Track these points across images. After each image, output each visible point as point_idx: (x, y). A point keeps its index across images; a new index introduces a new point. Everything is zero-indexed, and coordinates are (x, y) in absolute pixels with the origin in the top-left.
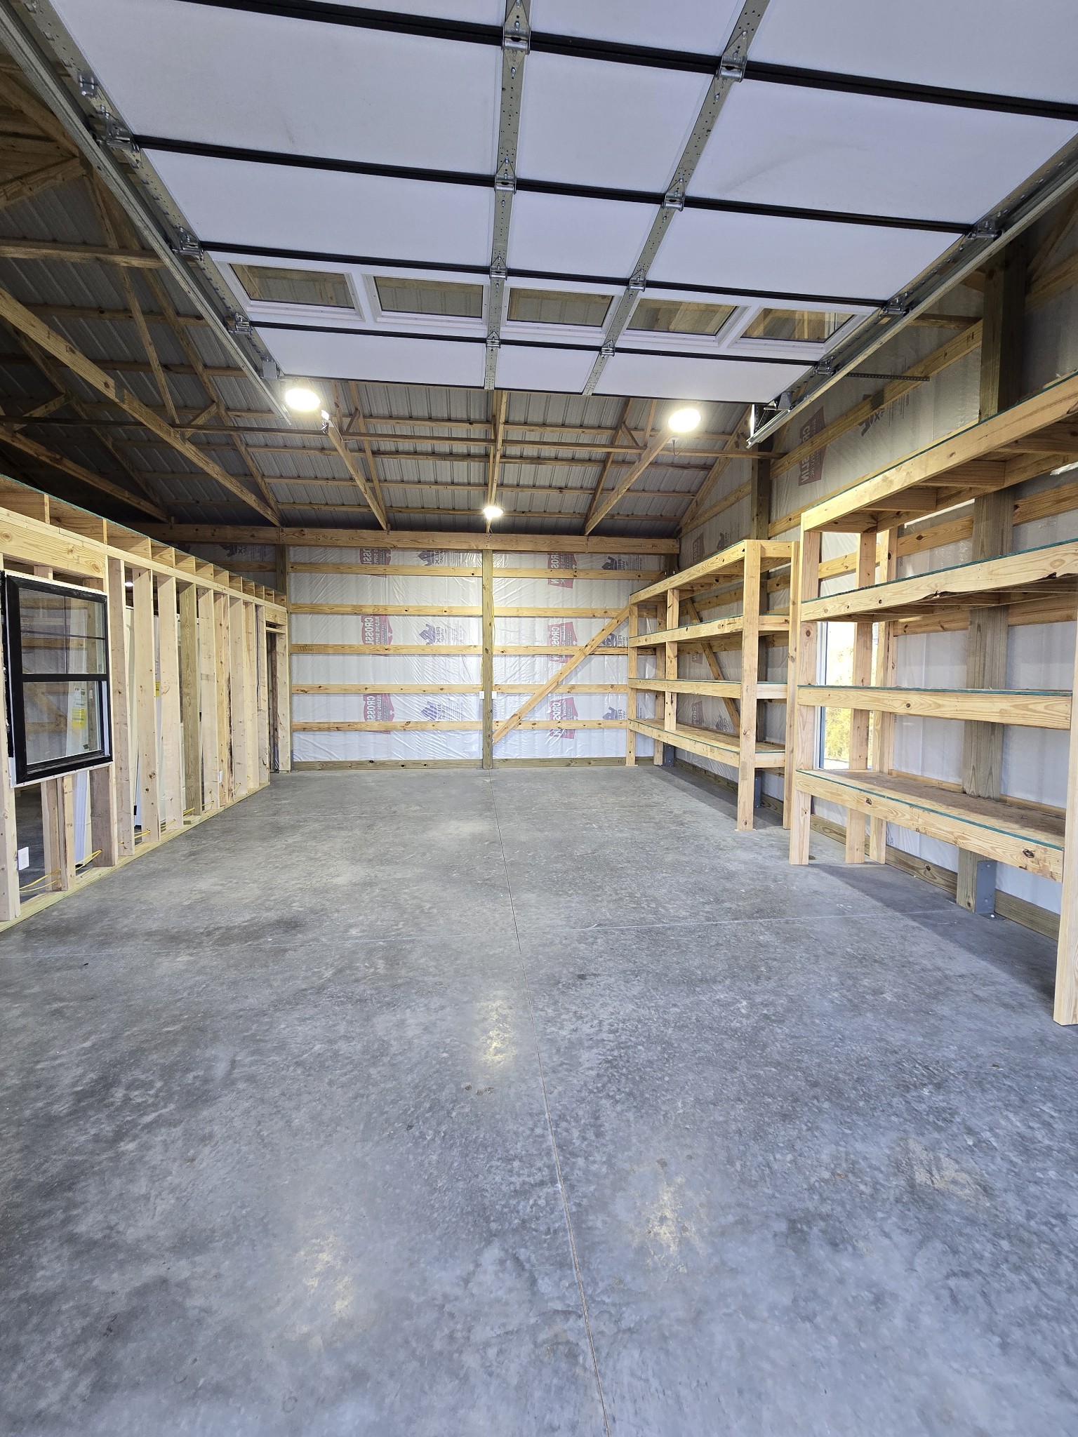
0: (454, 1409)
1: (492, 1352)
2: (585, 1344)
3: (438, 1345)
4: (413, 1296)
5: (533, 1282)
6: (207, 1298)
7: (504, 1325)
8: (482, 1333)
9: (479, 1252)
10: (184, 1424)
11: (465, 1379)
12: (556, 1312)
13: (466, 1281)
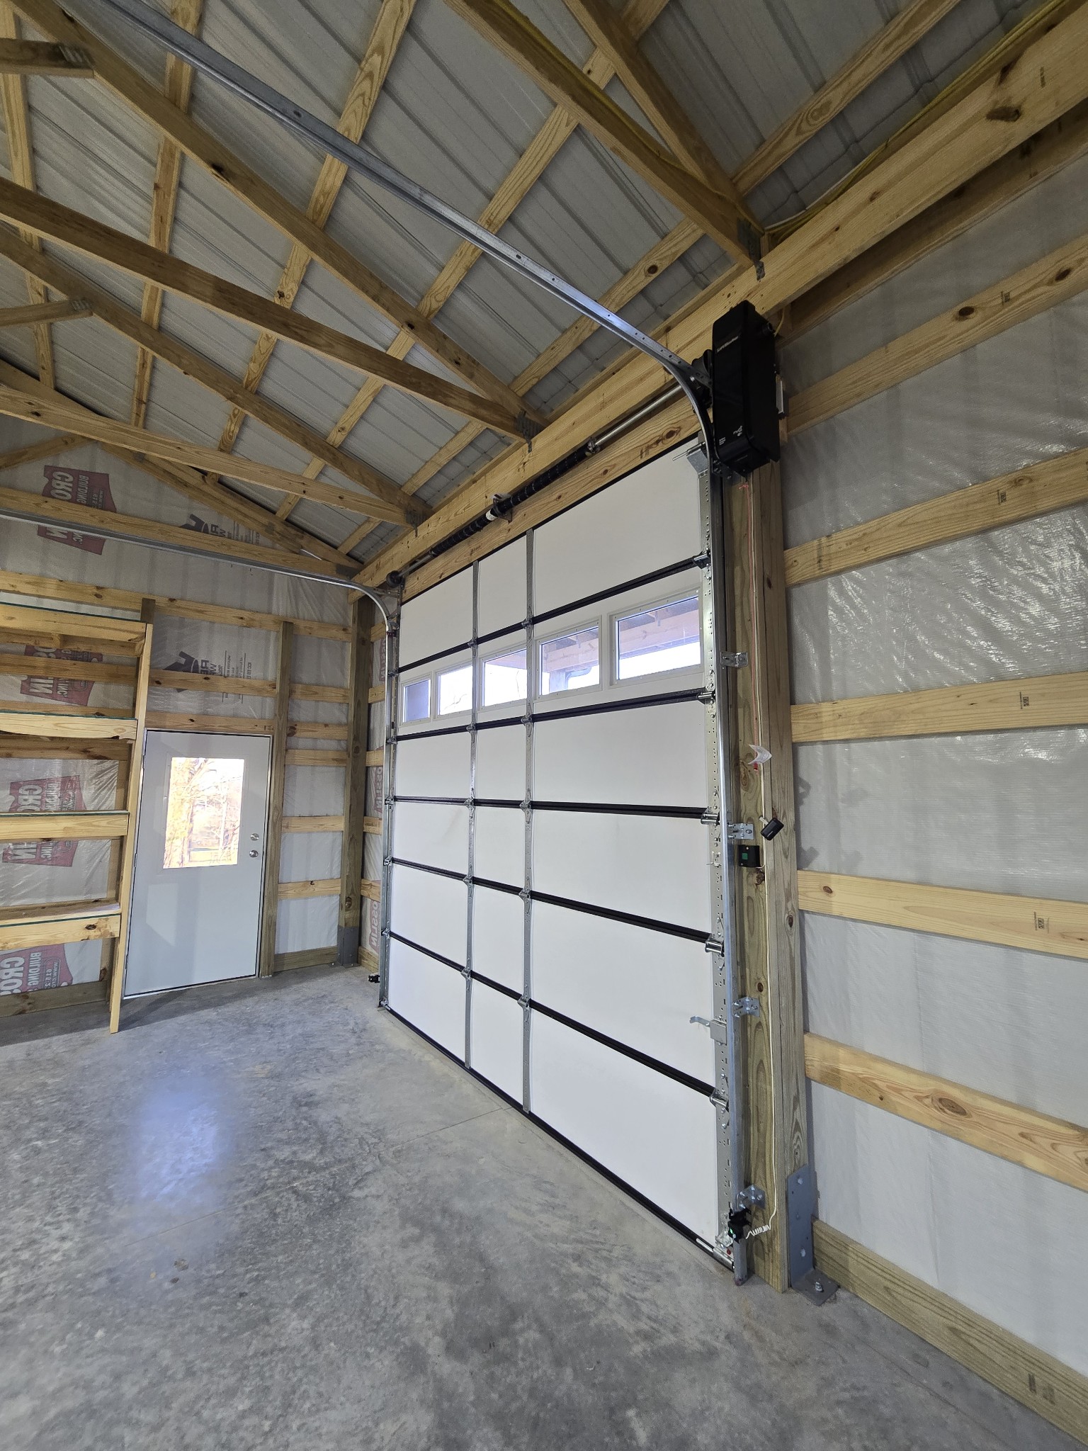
0: (439, 1175)
1: (409, 1174)
2: (392, 1149)
3: (416, 1192)
4: (396, 1213)
5: (367, 1174)
6: (444, 1310)
7: (395, 1175)
8: (402, 1180)
9: (358, 1199)
10: (501, 1261)
11: (426, 1177)
12: (381, 1161)
13: (378, 1197)
